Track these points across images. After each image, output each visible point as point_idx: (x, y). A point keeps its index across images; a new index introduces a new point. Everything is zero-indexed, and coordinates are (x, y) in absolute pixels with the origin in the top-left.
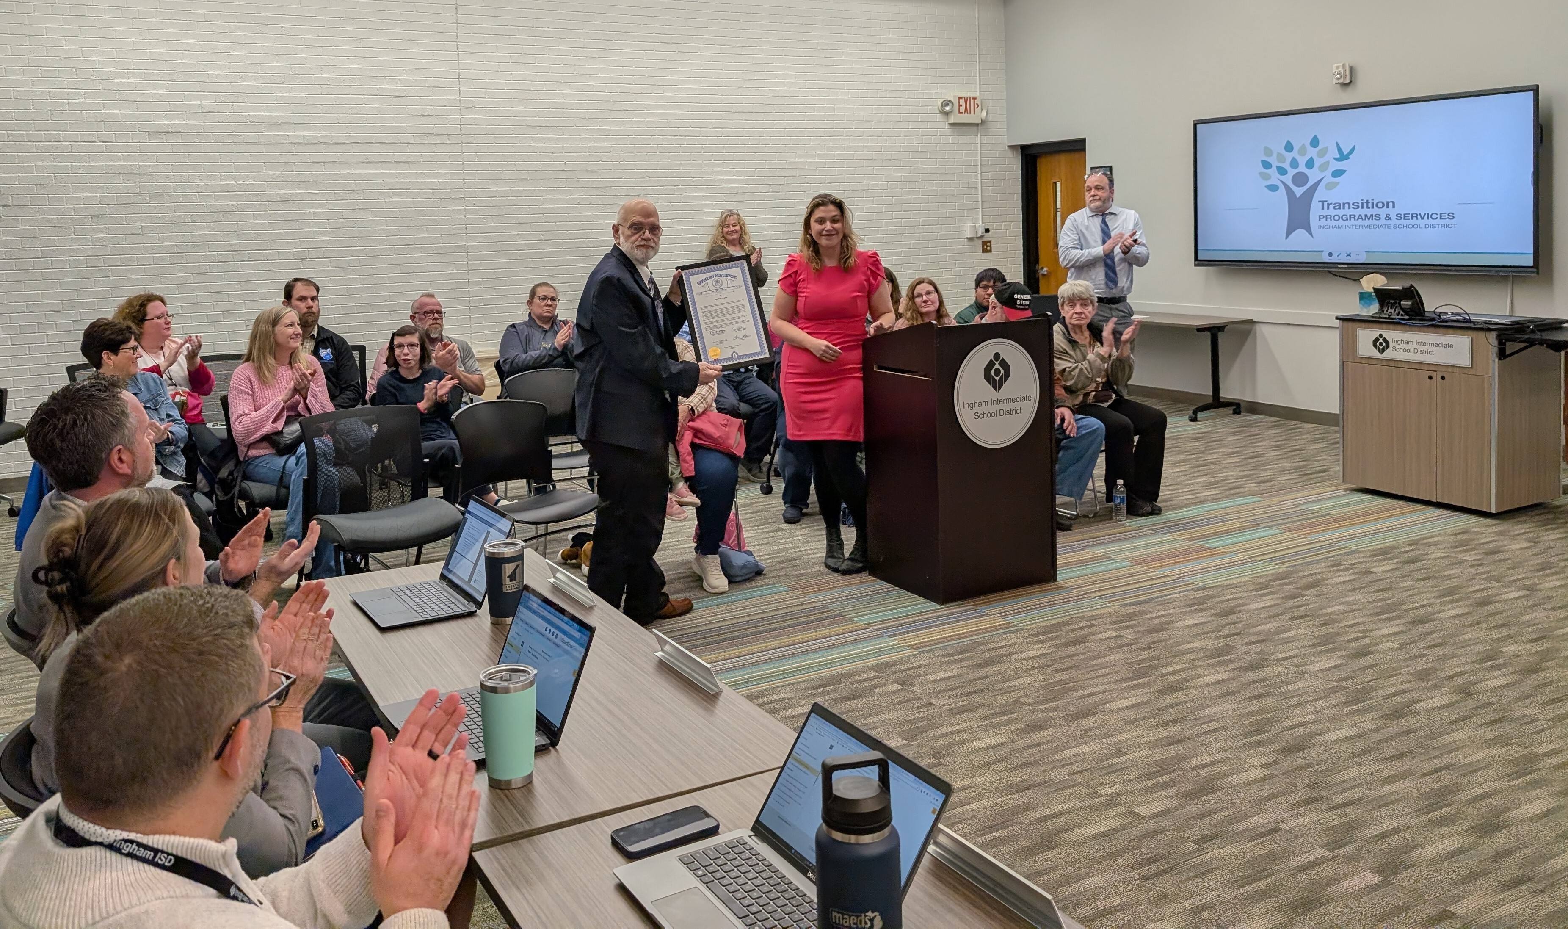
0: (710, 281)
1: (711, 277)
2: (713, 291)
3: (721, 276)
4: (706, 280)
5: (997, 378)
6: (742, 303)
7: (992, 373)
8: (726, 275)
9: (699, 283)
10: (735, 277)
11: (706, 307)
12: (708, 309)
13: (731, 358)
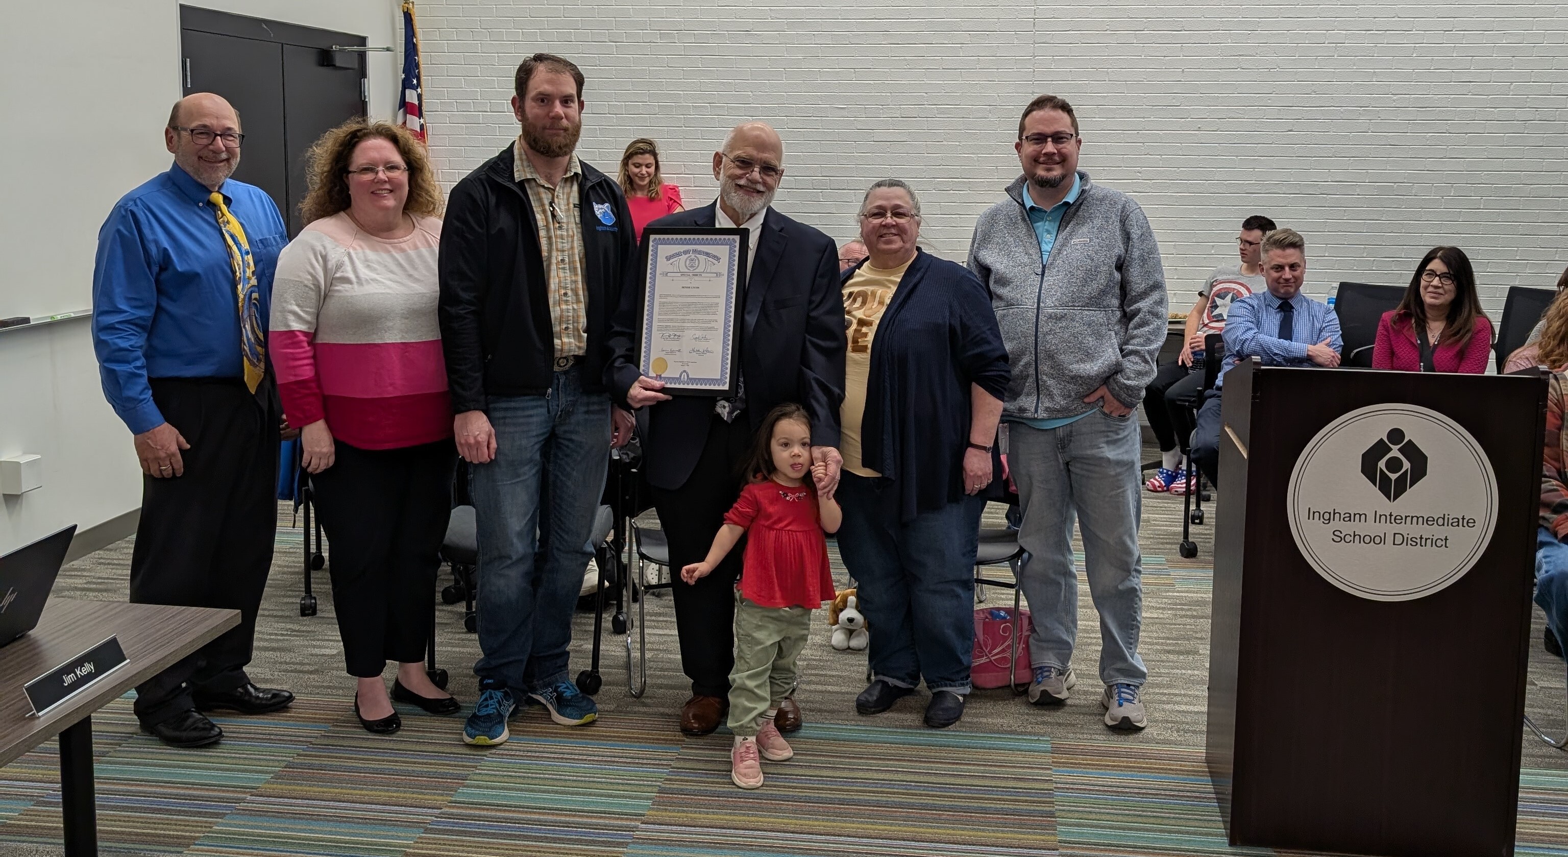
0: (684, 257)
1: (686, 252)
2: (683, 274)
3: (700, 252)
4: (678, 254)
5: (1393, 477)
6: (716, 300)
7: (1382, 464)
8: (707, 254)
9: (668, 258)
10: (718, 259)
11: (667, 296)
12: (670, 299)
13: (678, 380)
